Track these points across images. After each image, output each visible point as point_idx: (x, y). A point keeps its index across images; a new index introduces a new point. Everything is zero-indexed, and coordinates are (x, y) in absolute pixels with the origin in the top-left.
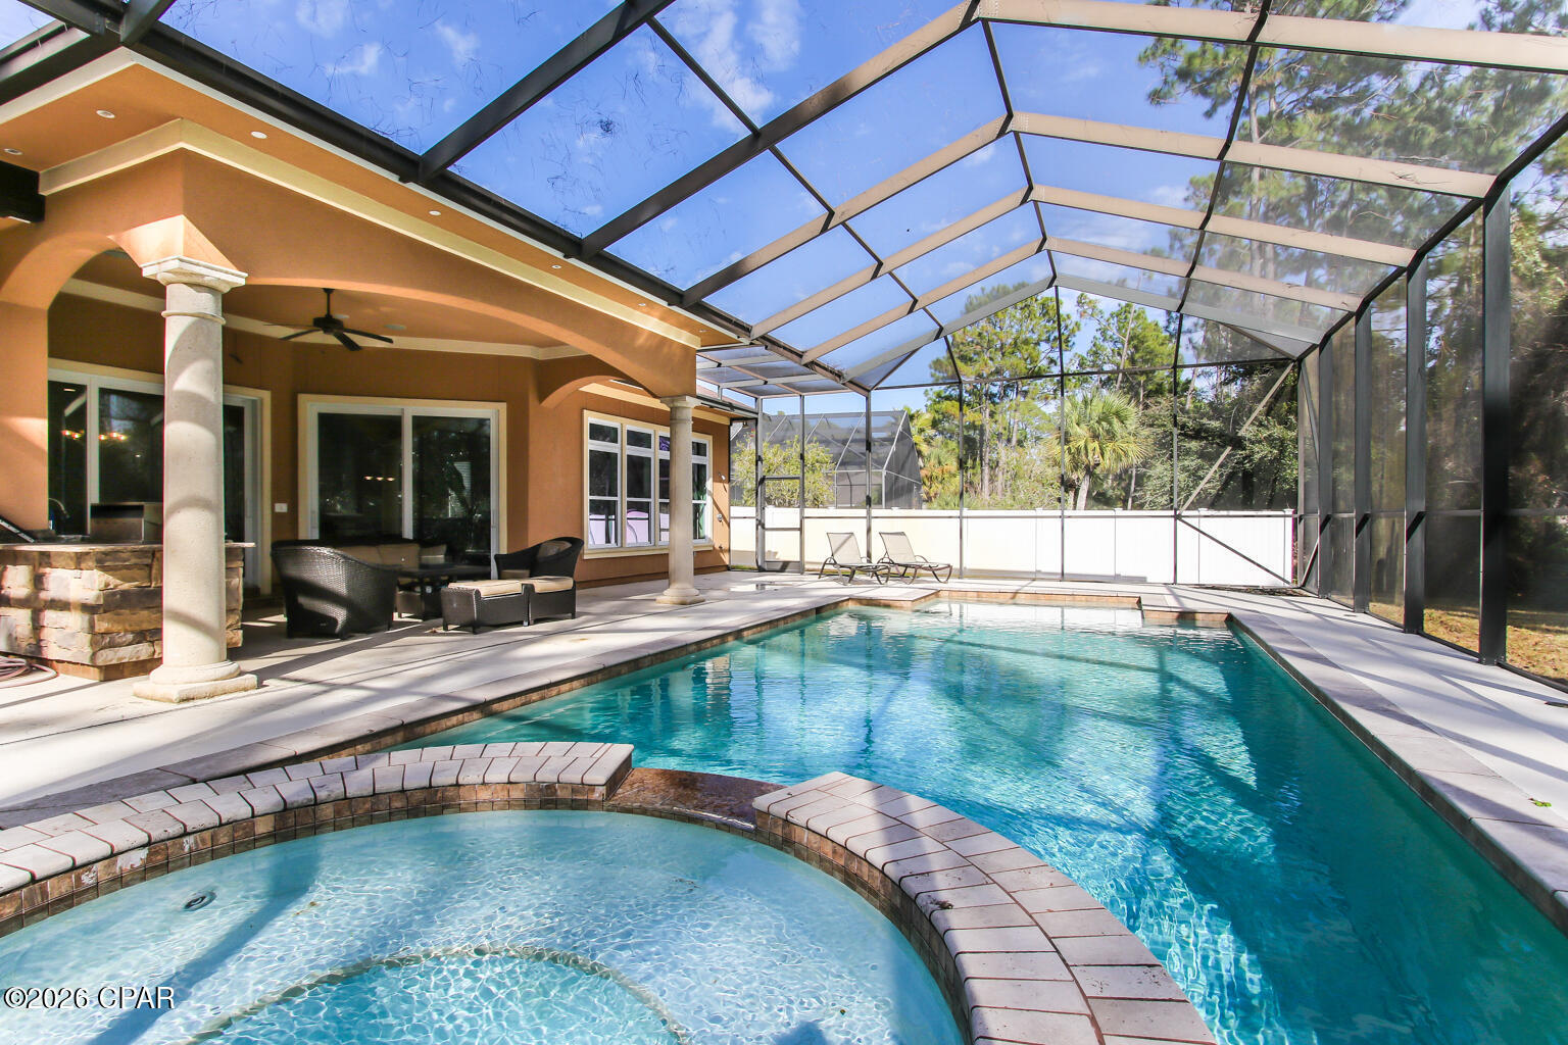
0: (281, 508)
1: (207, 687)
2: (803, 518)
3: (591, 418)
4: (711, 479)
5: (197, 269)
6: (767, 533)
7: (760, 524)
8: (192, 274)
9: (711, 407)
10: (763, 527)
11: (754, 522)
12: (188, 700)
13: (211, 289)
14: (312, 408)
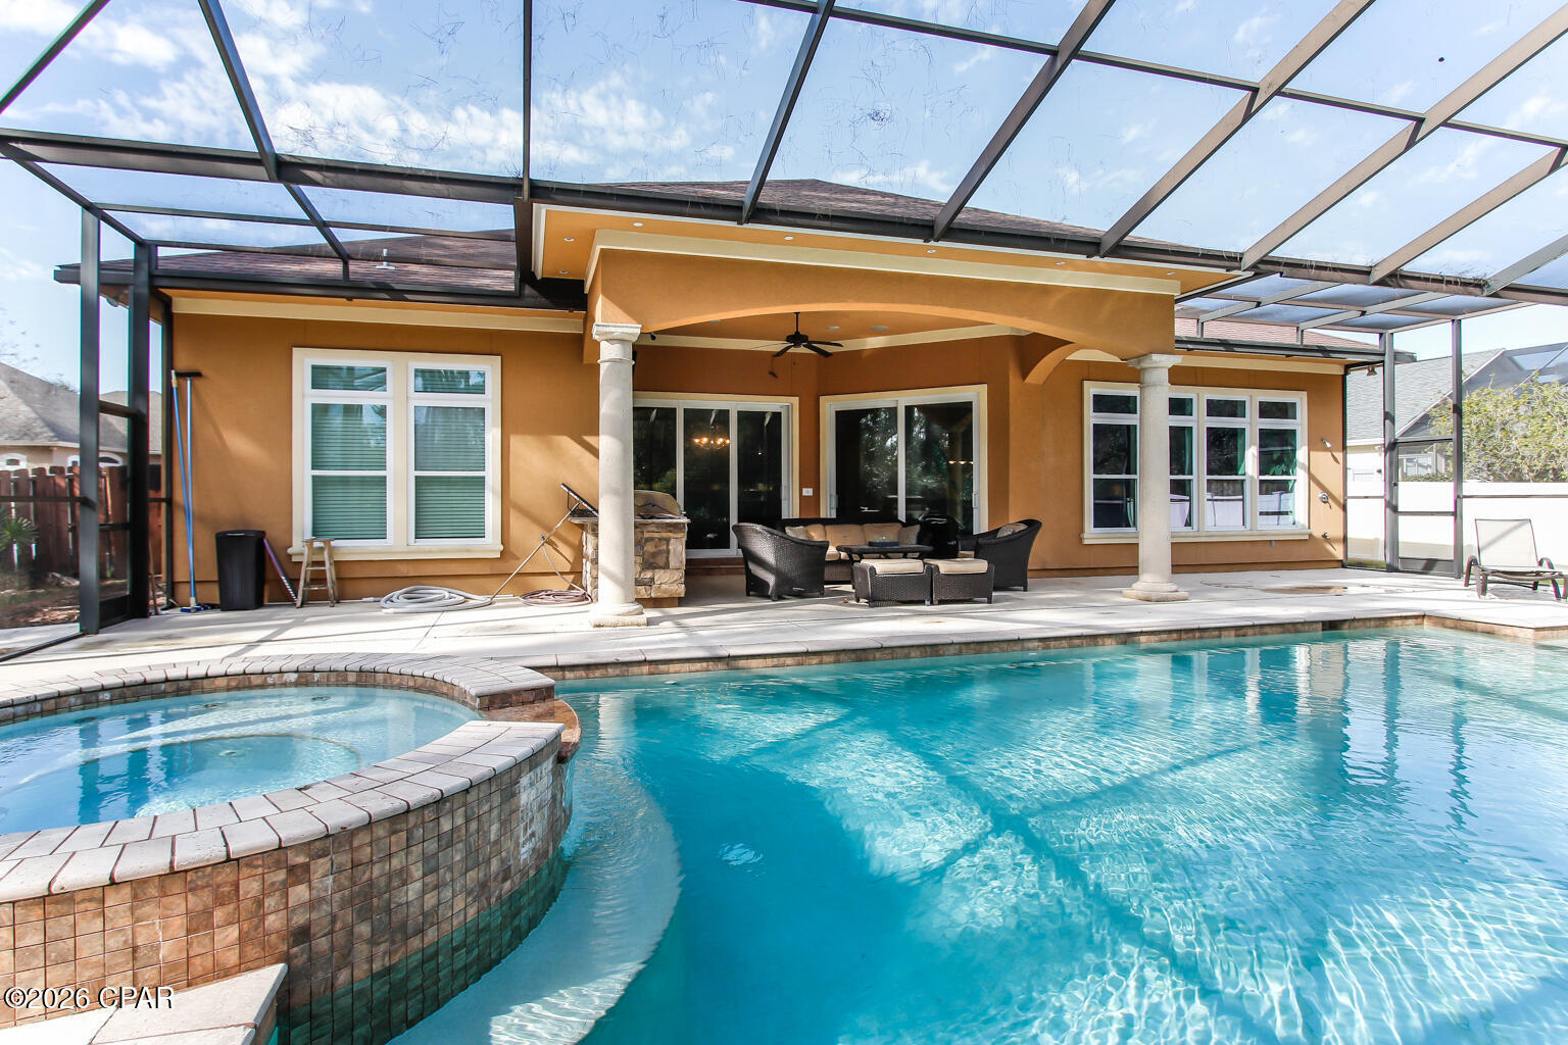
0: (808, 492)
1: (614, 619)
2: (1458, 498)
3: (1092, 389)
4: (1305, 448)
5: (607, 329)
6: (1401, 518)
7: (1392, 508)
8: (606, 333)
9: (1288, 356)
10: (1395, 509)
11: (1382, 502)
12: (599, 626)
13: (621, 341)
14: (830, 406)
